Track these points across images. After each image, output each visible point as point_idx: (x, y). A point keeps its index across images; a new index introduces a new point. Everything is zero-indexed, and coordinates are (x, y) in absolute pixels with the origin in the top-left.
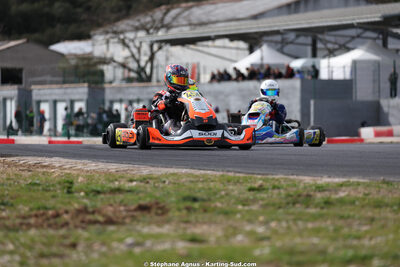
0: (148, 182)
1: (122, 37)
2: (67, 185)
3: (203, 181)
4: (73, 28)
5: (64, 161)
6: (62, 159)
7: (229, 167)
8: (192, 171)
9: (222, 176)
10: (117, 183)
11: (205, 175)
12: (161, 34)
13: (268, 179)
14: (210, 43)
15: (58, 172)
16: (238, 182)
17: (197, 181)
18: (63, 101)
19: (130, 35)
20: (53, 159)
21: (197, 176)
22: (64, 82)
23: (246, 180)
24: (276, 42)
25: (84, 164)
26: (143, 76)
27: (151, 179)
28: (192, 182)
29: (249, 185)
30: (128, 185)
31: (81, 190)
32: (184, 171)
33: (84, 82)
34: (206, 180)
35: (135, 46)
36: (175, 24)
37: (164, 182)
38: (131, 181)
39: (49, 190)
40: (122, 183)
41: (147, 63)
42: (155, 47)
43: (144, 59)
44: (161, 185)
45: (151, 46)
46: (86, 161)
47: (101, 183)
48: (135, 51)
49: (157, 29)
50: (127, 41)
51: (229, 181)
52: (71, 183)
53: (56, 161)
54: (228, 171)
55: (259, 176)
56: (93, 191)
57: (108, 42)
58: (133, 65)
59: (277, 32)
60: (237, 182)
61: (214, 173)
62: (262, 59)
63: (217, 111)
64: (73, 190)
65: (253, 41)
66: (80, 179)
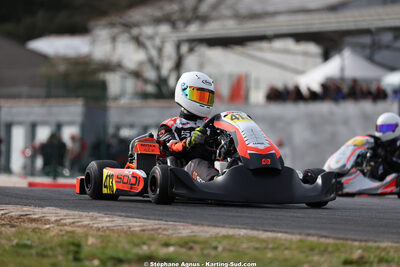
0: (191, 248)
1: (135, 31)
2: (72, 248)
3: (273, 249)
4: (62, 17)
5: (62, 212)
6: (59, 211)
7: (310, 228)
8: (255, 233)
9: (301, 241)
10: (145, 248)
11: (276, 239)
12: (194, 30)
13: (371, 248)
14: (264, 45)
15: (55, 231)
16: (326, 250)
17: (266, 248)
18: (45, 123)
19: (148, 30)
20: (46, 209)
21: (263, 241)
22: (48, 96)
23: (337, 248)
24: (363, 47)
25: (93, 218)
26: (164, 90)
27: (195, 242)
28: (257, 249)
29: (343, 257)
30: (163, 251)
31: (92, 257)
32: (243, 232)
33: (77, 97)
34: (277, 246)
35: (154, 46)
36: (214, 14)
37: (216, 248)
38: (167, 245)
39: (47, 256)
40: (153, 248)
41: (170, 71)
42: (184, 48)
43: (167, 66)
44: (213, 253)
45: (178, 47)
46: (96, 214)
47: (122, 247)
48: (154, 53)
49: (188, 22)
50: (142, 39)
51: (312, 249)
52: (78, 246)
53: (51, 213)
54: (309, 235)
55: (356, 244)
56: (113, 258)
57: (114, 39)
58: (151, 74)
59: (367, 32)
60: (324, 251)
61: (289, 237)
62: (342, 70)
63: (280, 144)
64: (82, 256)
65: (329, 43)
66: (91, 241)
